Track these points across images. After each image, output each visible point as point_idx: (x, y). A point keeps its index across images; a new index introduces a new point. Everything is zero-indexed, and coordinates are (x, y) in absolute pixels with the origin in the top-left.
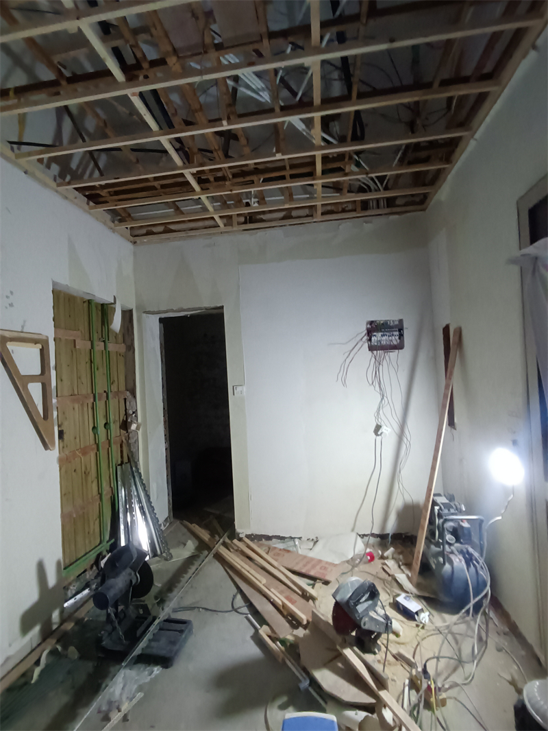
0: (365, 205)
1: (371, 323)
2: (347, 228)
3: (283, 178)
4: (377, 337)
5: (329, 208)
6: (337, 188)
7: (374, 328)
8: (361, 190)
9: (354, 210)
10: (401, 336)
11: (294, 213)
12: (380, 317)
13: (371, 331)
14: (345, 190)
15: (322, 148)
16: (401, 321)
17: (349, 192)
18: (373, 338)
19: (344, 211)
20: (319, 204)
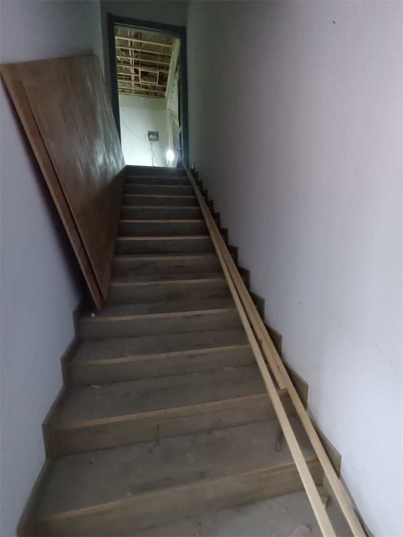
0: (147, 93)
1: (150, 132)
2: (142, 99)
3: (122, 78)
4: (151, 136)
5: (137, 91)
6: (139, 85)
7: (150, 133)
8: (147, 87)
9: (144, 94)
10: (158, 137)
11: (126, 90)
12: (152, 130)
13: (149, 135)
14: (141, 86)
15: (133, 74)
16: (158, 132)
17: (143, 87)
18: (150, 137)
19: (141, 93)
20: (133, 89)
